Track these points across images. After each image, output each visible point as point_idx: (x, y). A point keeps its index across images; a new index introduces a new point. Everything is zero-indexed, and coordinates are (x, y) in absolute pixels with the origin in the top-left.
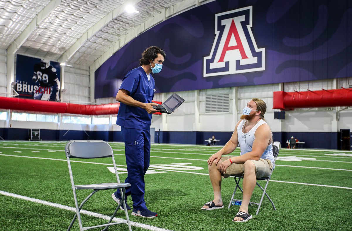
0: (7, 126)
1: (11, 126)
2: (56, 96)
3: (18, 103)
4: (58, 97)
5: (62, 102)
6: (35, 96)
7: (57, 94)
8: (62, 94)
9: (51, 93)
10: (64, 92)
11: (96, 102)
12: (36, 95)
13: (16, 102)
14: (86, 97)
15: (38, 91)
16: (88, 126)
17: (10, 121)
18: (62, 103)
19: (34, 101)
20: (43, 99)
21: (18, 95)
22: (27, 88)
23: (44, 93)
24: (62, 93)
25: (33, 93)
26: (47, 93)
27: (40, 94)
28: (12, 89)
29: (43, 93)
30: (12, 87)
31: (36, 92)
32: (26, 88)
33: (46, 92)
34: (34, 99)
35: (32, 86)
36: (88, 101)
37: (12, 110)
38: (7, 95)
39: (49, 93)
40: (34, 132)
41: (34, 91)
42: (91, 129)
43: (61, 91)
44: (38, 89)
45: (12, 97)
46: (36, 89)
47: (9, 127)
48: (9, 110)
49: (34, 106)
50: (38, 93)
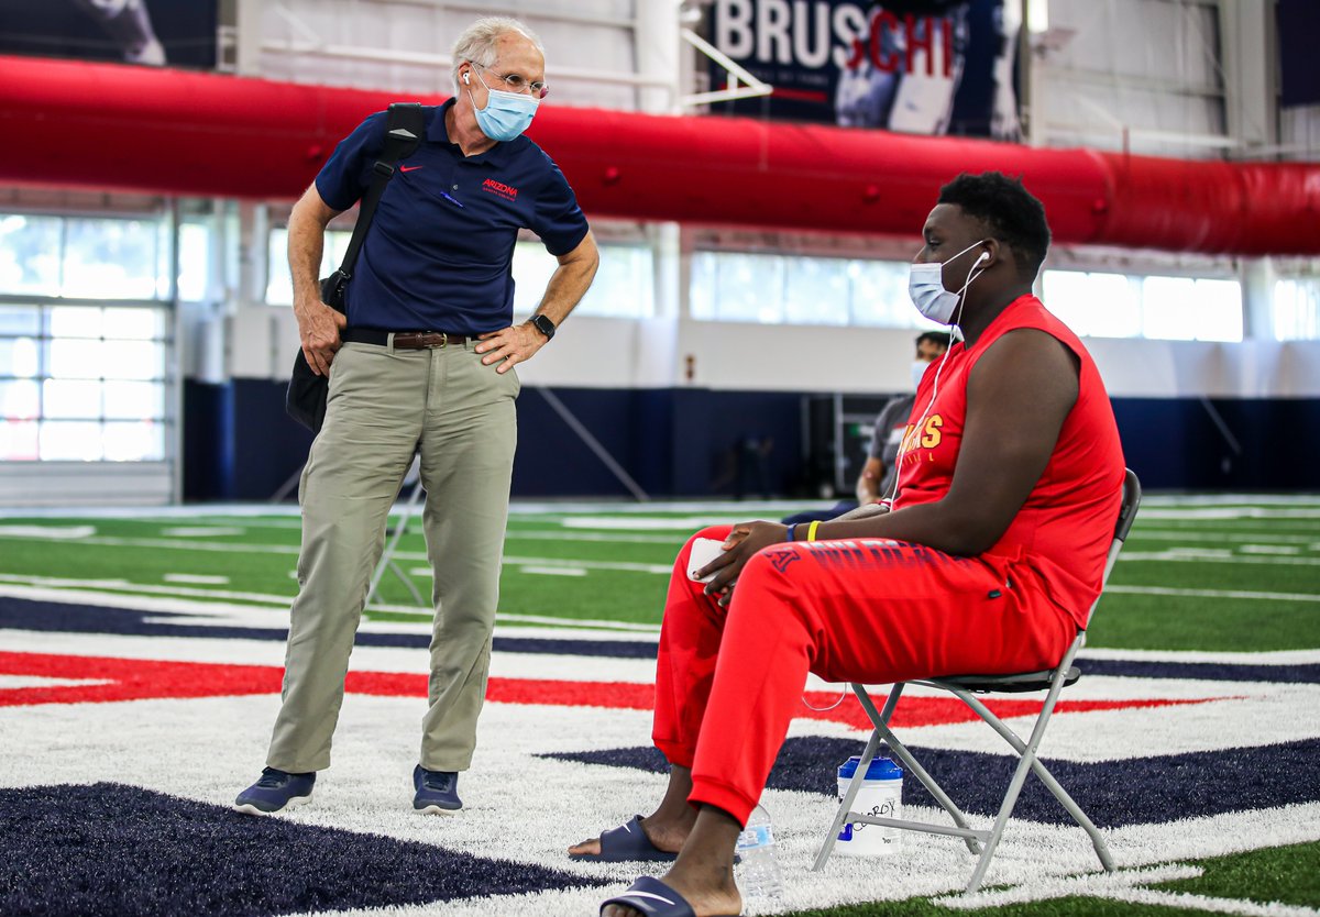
0: (659, 373)
1: (690, 374)
2: (990, 86)
3: (763, 167)
4: (1005, 100)
5: (1038, 139)
6: (848, 94)
7: (1003, 70)
8: (1037, 73)
9: (956, 71)
10: (1052, 54)
11: (1279, 141)
12: (855, 88)
13: (744, 154)
14: (1187, 93)
15: (867, 50)
16: (1217, 354)
17: (685, 322)
18: (1046, 153)
19: (843, 137)
20: (901, 119)
21: (760, 89)
22: (790, 31)
23: (910, 68)
24: (1036, 59)
25: (830, 71)
26: (930, 70)
27: (881, 78)
28: (683, 41)
29: (898, 67)
30: (683, 25)
31: (853, 65)
32: (778, 29)
33: (920, 59)
34: (844, 121)
35: (822, 11)
36: (1211, 132)
37: (697, 231)
38: (637, 98)
39: (946, 72)
40: (853, 418)
41: (841, 57)
42: (1252, 384)
43: (1034, 41)
44: (864, 33)
45: (692, 112)
46: (846, 35)
47: (680, 381)
48: (671, 232)
49: (872, 191)
50: (864, 66)
